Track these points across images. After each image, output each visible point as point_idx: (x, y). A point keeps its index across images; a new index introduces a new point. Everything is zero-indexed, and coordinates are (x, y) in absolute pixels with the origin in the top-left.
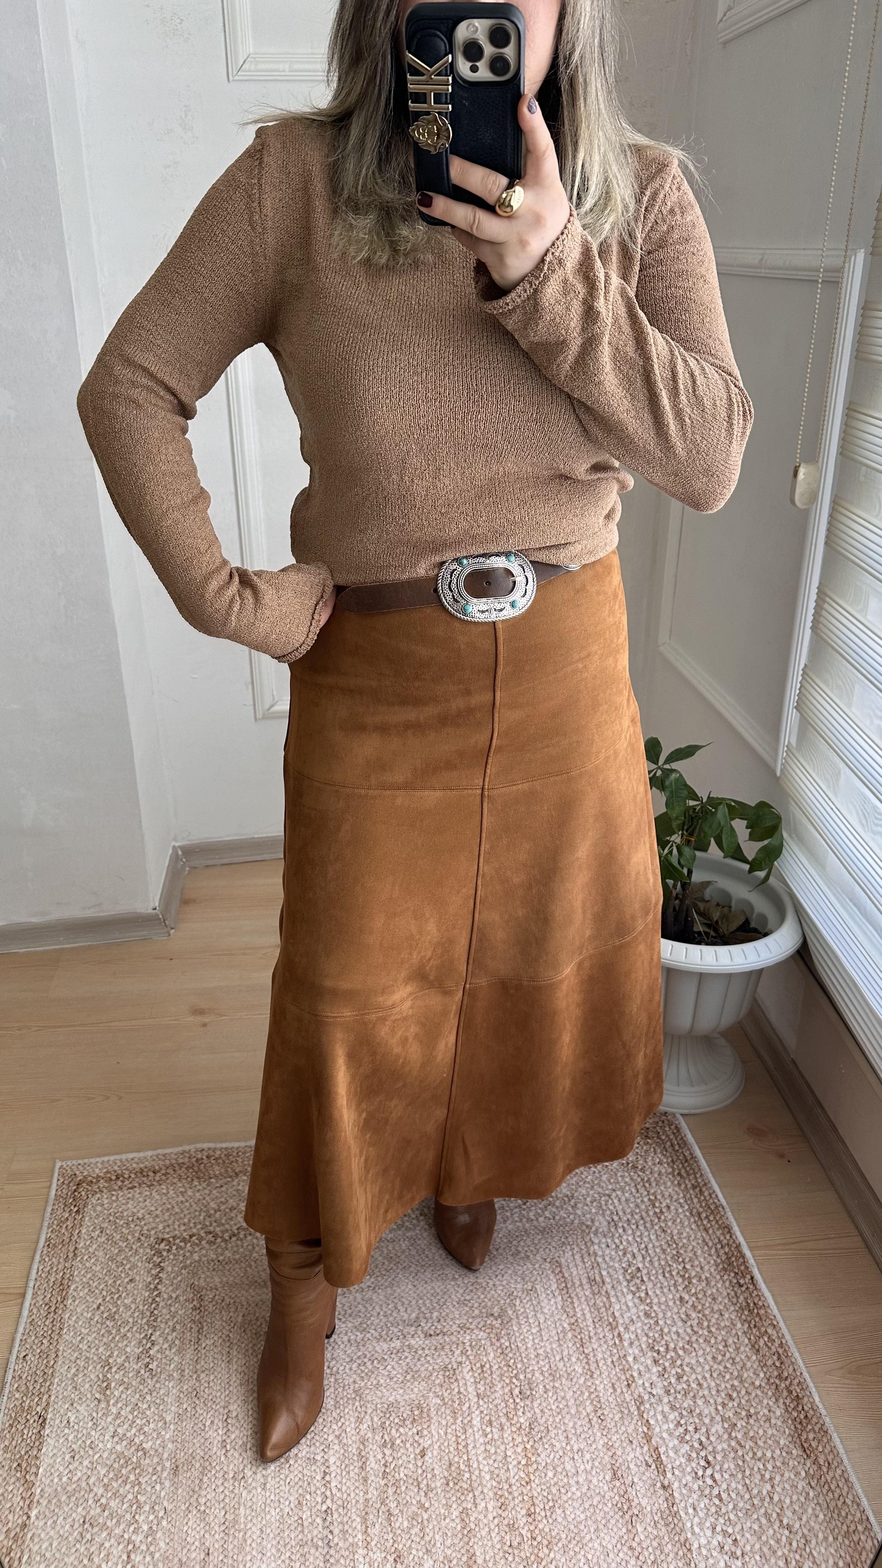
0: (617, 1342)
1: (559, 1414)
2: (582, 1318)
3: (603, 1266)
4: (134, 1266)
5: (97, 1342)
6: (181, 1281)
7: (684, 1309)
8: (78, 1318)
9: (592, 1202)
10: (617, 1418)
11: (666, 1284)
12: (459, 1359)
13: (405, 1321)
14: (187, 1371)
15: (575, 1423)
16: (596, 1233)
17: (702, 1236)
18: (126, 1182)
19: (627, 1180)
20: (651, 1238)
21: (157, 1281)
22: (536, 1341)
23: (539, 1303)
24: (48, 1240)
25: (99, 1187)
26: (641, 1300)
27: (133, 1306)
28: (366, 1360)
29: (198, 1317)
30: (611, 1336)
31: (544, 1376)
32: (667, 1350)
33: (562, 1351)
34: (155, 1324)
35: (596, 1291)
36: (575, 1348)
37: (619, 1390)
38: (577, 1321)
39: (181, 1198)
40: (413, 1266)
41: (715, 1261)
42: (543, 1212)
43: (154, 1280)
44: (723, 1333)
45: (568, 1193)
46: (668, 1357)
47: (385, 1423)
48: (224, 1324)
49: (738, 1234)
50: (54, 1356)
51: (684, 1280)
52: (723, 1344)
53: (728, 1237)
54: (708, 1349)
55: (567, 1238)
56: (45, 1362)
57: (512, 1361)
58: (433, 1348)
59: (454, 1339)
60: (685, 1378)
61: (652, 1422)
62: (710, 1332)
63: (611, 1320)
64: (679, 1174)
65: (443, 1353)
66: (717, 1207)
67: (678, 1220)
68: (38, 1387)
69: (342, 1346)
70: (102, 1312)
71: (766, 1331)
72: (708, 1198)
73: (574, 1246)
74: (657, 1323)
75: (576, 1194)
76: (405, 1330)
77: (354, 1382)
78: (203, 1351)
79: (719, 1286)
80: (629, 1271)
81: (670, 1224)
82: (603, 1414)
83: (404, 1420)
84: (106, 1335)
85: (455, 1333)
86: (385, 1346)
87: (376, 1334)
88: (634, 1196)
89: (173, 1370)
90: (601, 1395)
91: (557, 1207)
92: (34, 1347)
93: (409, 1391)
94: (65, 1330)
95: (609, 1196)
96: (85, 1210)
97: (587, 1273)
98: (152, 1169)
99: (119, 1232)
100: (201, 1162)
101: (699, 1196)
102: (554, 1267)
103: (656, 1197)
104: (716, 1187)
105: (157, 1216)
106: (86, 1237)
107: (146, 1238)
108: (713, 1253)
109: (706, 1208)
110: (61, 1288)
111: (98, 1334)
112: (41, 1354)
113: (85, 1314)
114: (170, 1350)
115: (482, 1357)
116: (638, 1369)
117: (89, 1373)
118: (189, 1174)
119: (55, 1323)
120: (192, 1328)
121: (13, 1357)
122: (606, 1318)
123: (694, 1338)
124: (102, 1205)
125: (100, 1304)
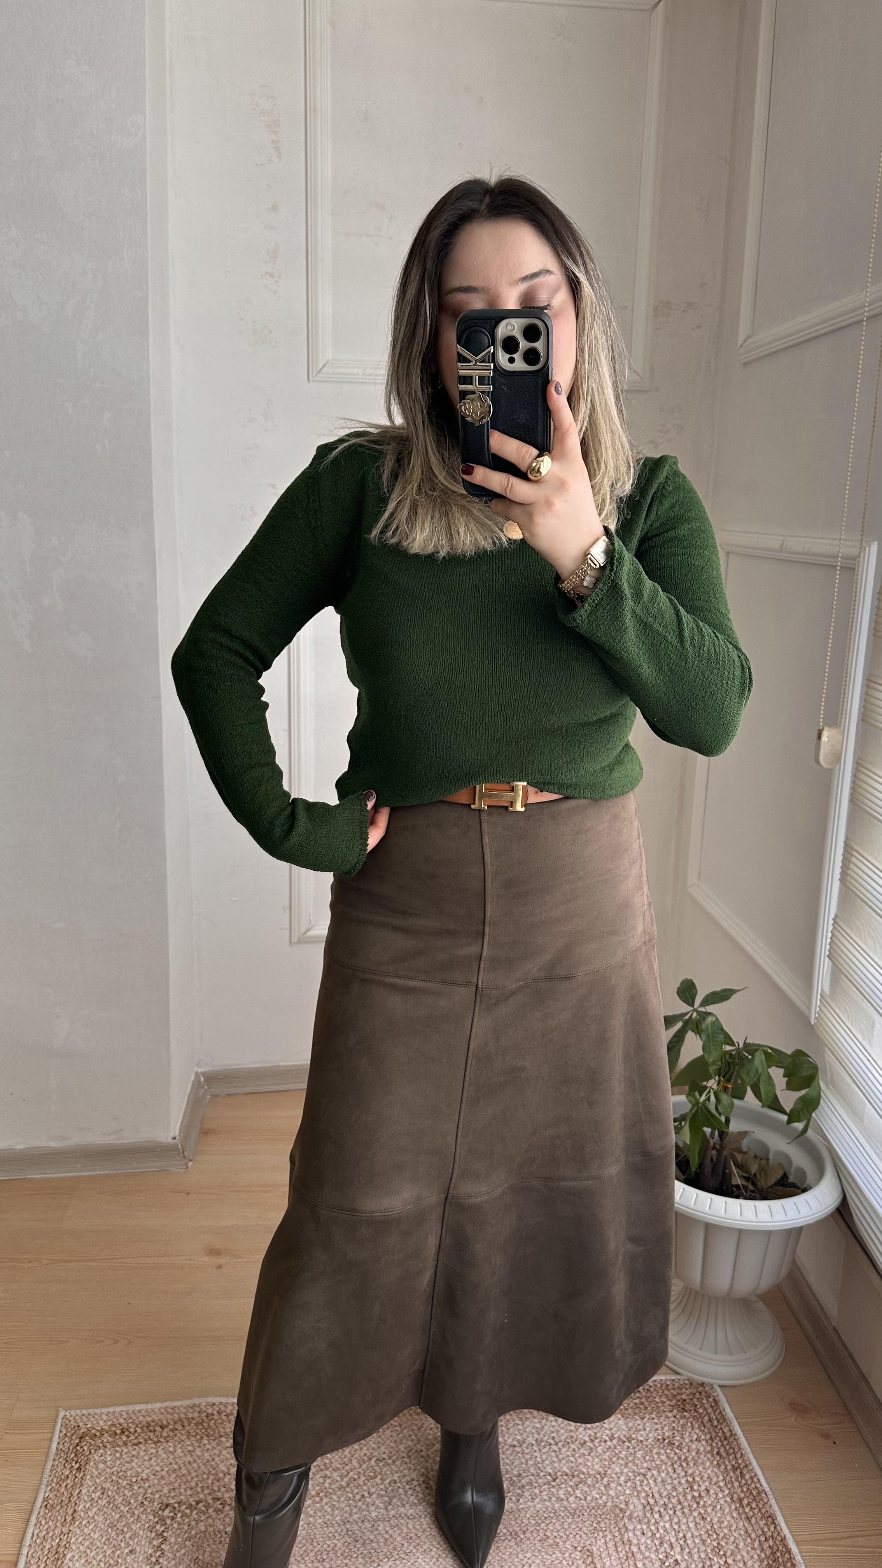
3: (639, 1556)
4: (135, 1535)
6: (184, 1554)
9: (626, 1482)
16: (630, 1518)
17: (744, 1525)
18: (132, 1437)
19: (663, 1458)
20: (689, 1525)
21: (159, 1553)
24: (46, 1499)
25: (102, 1442)
39: (188, 1458)
40: (435, 1549)
41: (758, 1555)
42: (574, 1490)
43: (155, 1552)
45: (601, 1470)
49: (783, 1525)
53: (772, 1529)
55: (599, 1522)
64: (718, 1453)
66: (759, 1493)
67: (718, 1507)
72: (749, 1482)
73: (607, 1533)
75: (608, 1472)
81: (709, 1510)
88: (671, 1477)
91: (589, 1486)
95: (644, 1475)
96: (87, 1467)
97: (621, 1564)
98: (160, 1423)
99: (121, 1494)
100: (210, 1418)
101: (740, 1479)
102: (585, 1556)
103: (694, 1479)
104: (758, 1470)
105: (162, 1477)
106: (86, 1498)
107: (150, 1502)
108: (756, 1546)
109: (748, 1494)
110: (56, 1556)
118: (198, 1431)
124: (105, 1463)
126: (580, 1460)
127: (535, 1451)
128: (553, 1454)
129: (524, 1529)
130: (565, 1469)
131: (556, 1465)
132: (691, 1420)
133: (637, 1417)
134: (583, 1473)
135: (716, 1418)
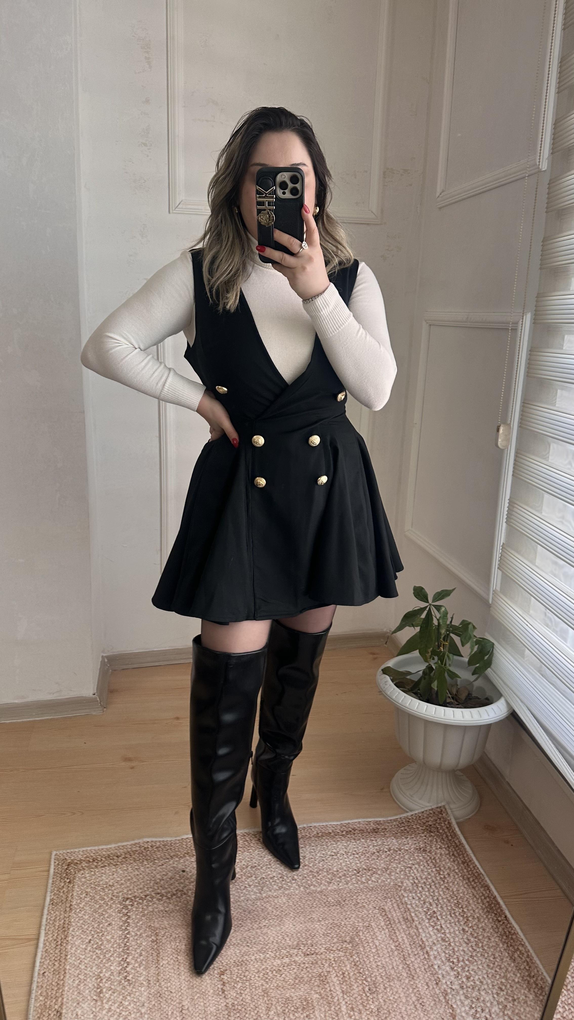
0: (426, 957)
1: (395, 1002)
2: (403, 943)
3: (412, 910)
4: (110, 916)
5: (91, 963)
6: (142, 924)
7: (465, 936)
8: (77, 948)
9: (400, 872)
10: (432, 1004)
11: (453, 921)
12: (328, 970)
13: (290, 946)
14: (152, 981)
15: (406, 1008)
16: (405, 890)
17: (472, 892)
18: (100, 863)
19: (421, 858)
20: (440, 893)
21: (126, 924)
22: (376, 957)
23: (374, 934)
24: (52, 900)
25: (82, 867)
26: (438, 931)
27: (112, 940)
28: (268, 971)
29: (156, 946)
30: (422, 953)
31: (383, 979)
32: (458, 960)
33: (392, 963)
34: (128, 951)
35: (409, 926)
36: (401, 962)
37: (431, 987)
38: (399, 944)
39: (137, 873)
40: (292, 913)
41: (482, 907)
42: (370, 878)
43: (124, 924)
44: (492, 950)
45: (385, 866)
46: (460, 965)
47: (285, 1010)
48: (174, 951)
49: (494, 890)
50: (63, 973)
51: (464, 918)
52: (493, 957)
53: (488, 892)
54: (484, 960)
55: (387, 894)
56: (57, 976)
57: (362, 970)
58: (310, 963)
59: (323, 957)
60: (472, 978)
61: (455, 1006)
62: (484, 950)
63: (421, 943)
64: (453, 855)
65: (317, 966)
66: (478, 875)
67: (456, 883)
68: (54, 993)
69: (252, 963)
70: (93, 945)
71: (518, 948)
72: (472, 869)
73: (392, 899)
74: (450, 944)
75: (390, 867)
76: (291, 952)
77: (262, 985)
78: (162, 968)
79: (486, 921)
80: (429, 913)
81: (451, 884)
82: (423, 1002)
83: (298, 1008)
84: (96, 959)
85: (324, 953)
86: (279, 962)
87: (273, 955)
88: (426, 868)
89: (143, 980)
90: (420, 990)
91: (379, 875)
92: (50, 967)
93: (298, 990)
94: (69, 956)
95: (411, 868)
96: (75, 881)
97: (402, 915)
98: (116, 855)
99: (98, 894)
100: (147, 849)
101: (467, 868)
102: (381, 912)
103: (440, 869)
104: (477, 863)
105: (122, 884)
106: (77, 898)
107: (116, 897)
108: (479, 902)
109: (472, 875)
110: (63, 930)
111: (91, 958)
112: (55, 972)
113: (81, 946)
114: (140, 967)
115: (342, 968)
116: (442, 973)
117: (87, 984)
118: (140, 857)
119: (62, 952)
120: (152, 953)
121: (36, 974)
122: (417, 942)
123: (474, 954)
124: (85, 878)
125: (90, 940)
126: (372, 862)
127: (345, 858)
128: (356, 859)
129: (344, 899)
130: (364, 866)
131: (358, 865)
132: (435, 837)
133: (403, 838)
134: (375, 868)
135: (451, 835)
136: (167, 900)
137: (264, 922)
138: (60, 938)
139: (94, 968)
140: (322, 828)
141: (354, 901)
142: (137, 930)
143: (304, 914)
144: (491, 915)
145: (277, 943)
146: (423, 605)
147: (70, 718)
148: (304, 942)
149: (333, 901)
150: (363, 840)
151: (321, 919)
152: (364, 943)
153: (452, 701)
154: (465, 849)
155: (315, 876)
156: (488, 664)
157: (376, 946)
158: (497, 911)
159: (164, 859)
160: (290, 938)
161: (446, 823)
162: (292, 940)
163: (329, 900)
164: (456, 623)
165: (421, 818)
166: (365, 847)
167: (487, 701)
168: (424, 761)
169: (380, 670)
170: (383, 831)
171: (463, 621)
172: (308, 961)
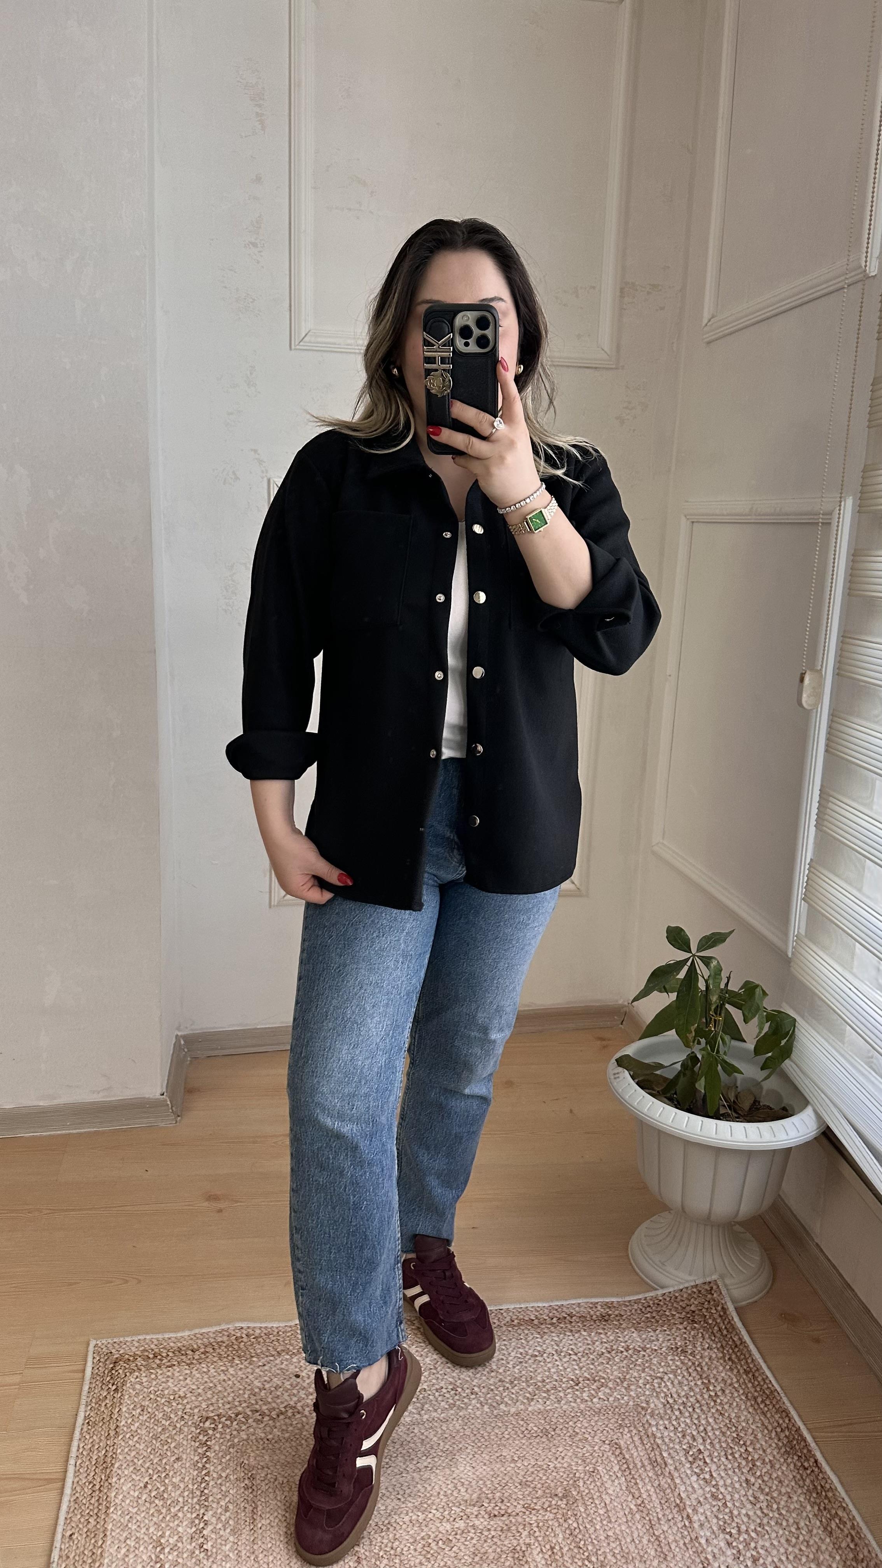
0: (687, 1524)
2: (649, 1499)
3: (663, 1447)
4: (179, 1445)
6: (229, 1460)
7: (751, 1491)
8: (124, 1496)
9: (646, 1385)
11: (730, 1466)
12: (527, 1541)
13: (466, 1501)
14: (244, 1552)
16: (652, 1416)
17: (760, 1419)
18: (165, 1361)
19: (678, 1363)
20: (709, 1420)
21: (205, 1460)
22: (605, 1522)
23: (602, 1484)
24: (87, 1417)
25: (137, 1365)
26: (706, 1482)
27: (182, 1485)
28: (430, 1541)
29: (250, 1496)
30: (680, 1518)
31: (616, 1558)
32: (739, 1531)
33: (632, 1533)
34: (206, 1503)
35: (659, 1472)
36: (645, 1531)
38: (643, 1502)
39: (223, 1377)
40: (470, 1447)
41: (777, 1444)
42: (596, 1392)
43: (201, 1458)
44: (794, 1515)
45: (620, 1375)
46: (741, 1539)
48: (279, 1504)
49: (796, 1417)
50: (102, 1535)
51: (747, 1462)
52: (795, 1526)
53: (786, 1421)
54: (781, 1532)
55: (623, 1420)
56: (93, 1541)
57: (582, 1542)
58: (499, 1529)
59: (520, 1520)
60: (761, 1561)
62: (779, 1514)
63: (678, 1501)
64: (730, 1359)
65: (510, 1534)
66: (772, 1392)
67: (735, 1404)
69: (404, 1526)
70: (150, 1491)
71: (836, 1513)
72: (762, 1383)
73: (632, 1428)
74: (725, 1504)
75: (627, 1377)
76: (468, 1510)
78: (261, 1531)
79: (784, 1468)
80: (691, 1453)
81: (726, 1407)
84: (156, 1514)
85: (521, 1514)
86: (448, 1527)
87: (438, 1515)
88: (687, 1379)
89: (229, 1550)
91: (610, 1389)
92: (81, 1526)
94: (112, 1509)
95: (662, 1379)
96: (124, 1387)
97: (648, 1455)
98: (191, 1348)
99: (161, 1410)
100: (240, 1340)
101: (753, 1381)
102: (614, 1449)
103: (709, 1381)
104: (768, 1373)
105: (199, 1394)
106: (127, 1415)
107: (190, 1416)
108: (773, 1436)
109: (761, 1393)
110: (104, 1465)
111: (147, 1513)
112: (88, 1533)
113: (132, 1493)
114: (225, 1530)
115: (550, 1539)
116: (712, 1551)
117: (140, 1555)
118: (229, 1353)
119: (101, 1501)
120: (246, 1508)
121: (59, 1536)
122: (672, 1499)
123: (765, 1521)
124: (141, 1383)
125: (147, 1482)
126: (599, 1368)
127: (556, 1360)
128: (574, 1363)
129: (554, 1427)
130: (586, 1375)
131: (577, 1372)
132: (701, 1331)
133: (650, 1330)
134: (604, 1378)
135: (726, 1328)
136: (270, 1422)
137: (425, 1461)
138: (99, 1480)
139: (151, 1531)
140: (520, 1312)
141: (569, 1430)
142: (223, 1470)
143: (489, 1450)
144: (793, 1458)
145: (445, 1496)
146: (681, 955)
147: (125, 1131)
148: (489, 1496)
149: (535, 1429)
150: (585, 1333)
151: (516, 1459)
152: (587, 1499)
153: (730, 1112)
154: (749, 1352)
155: (508, 1388)
156: (787, 1052)
157: (605, 1504)
158: (801, 1452)
159: (267, 1356)
160: (467, 1489)
161: (719, 1308)
162: (469, 1491)
163: (529, 1428)
164: (734, 987)
165: (678, 1300)
166: (588, 1344)
167: (785, 1112)
168: (683, 1208)
169: (613, 1060)
170: (617, 1318)
171: (747, 983)
172: (495, 1526)
